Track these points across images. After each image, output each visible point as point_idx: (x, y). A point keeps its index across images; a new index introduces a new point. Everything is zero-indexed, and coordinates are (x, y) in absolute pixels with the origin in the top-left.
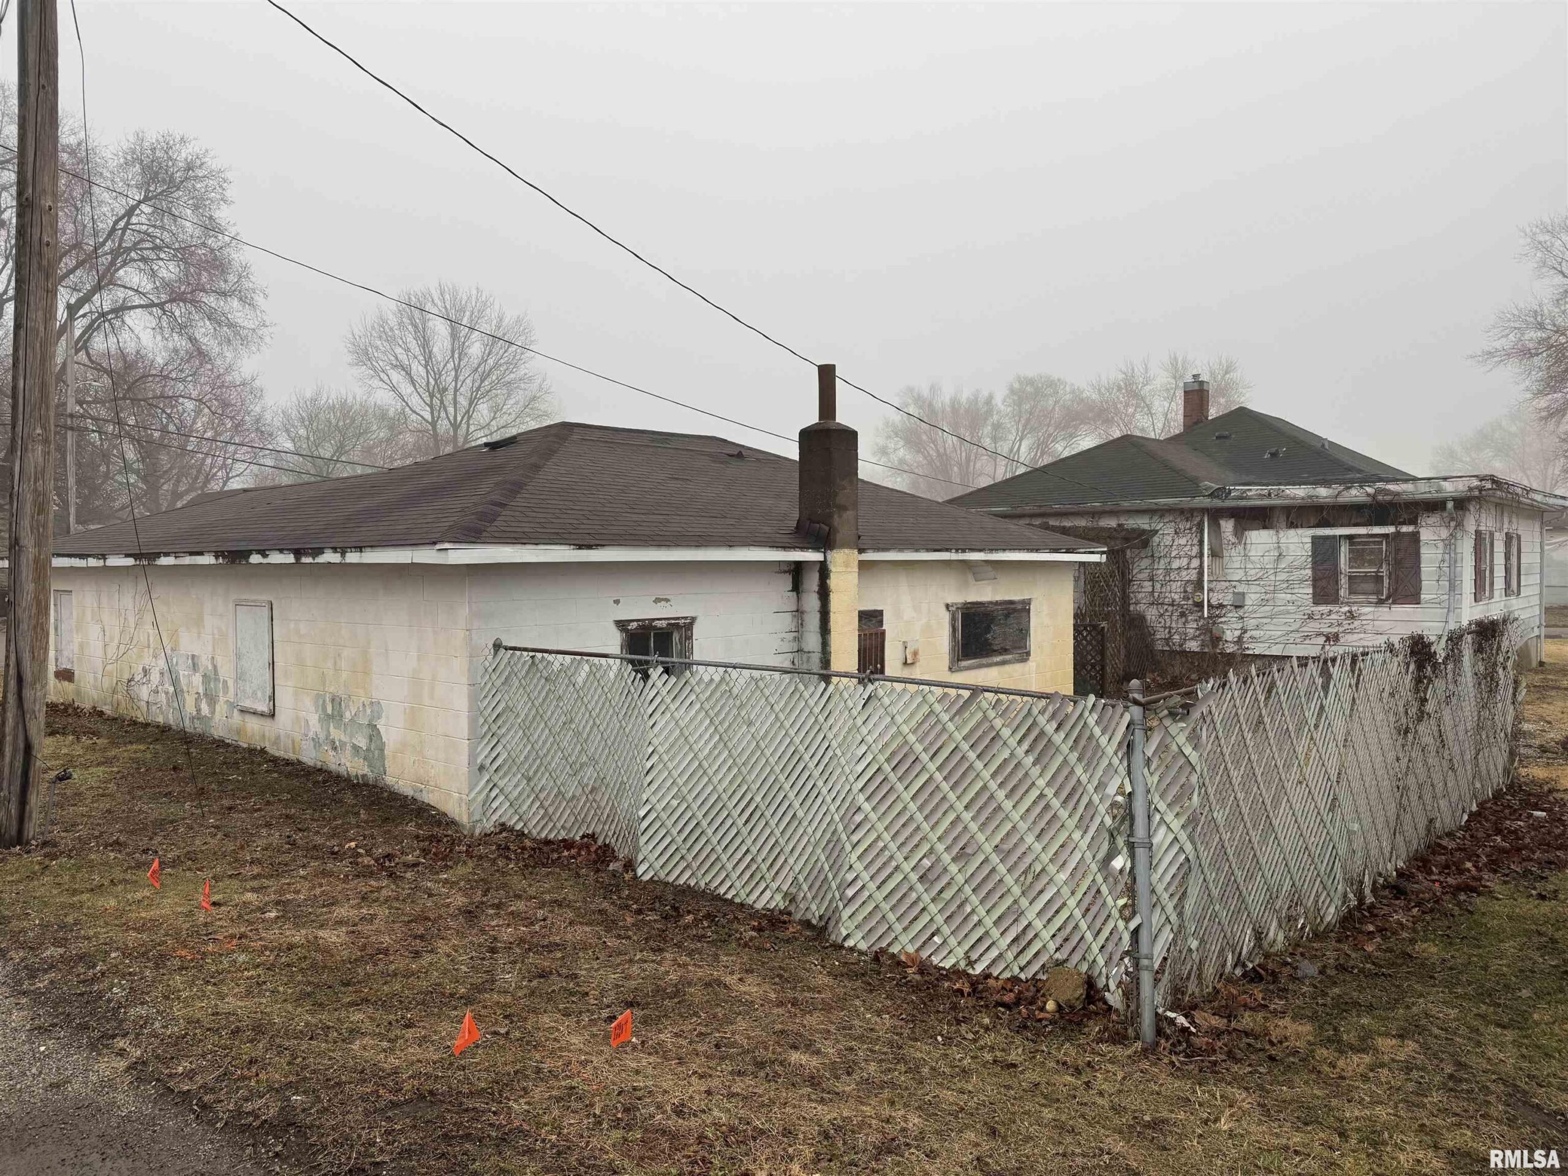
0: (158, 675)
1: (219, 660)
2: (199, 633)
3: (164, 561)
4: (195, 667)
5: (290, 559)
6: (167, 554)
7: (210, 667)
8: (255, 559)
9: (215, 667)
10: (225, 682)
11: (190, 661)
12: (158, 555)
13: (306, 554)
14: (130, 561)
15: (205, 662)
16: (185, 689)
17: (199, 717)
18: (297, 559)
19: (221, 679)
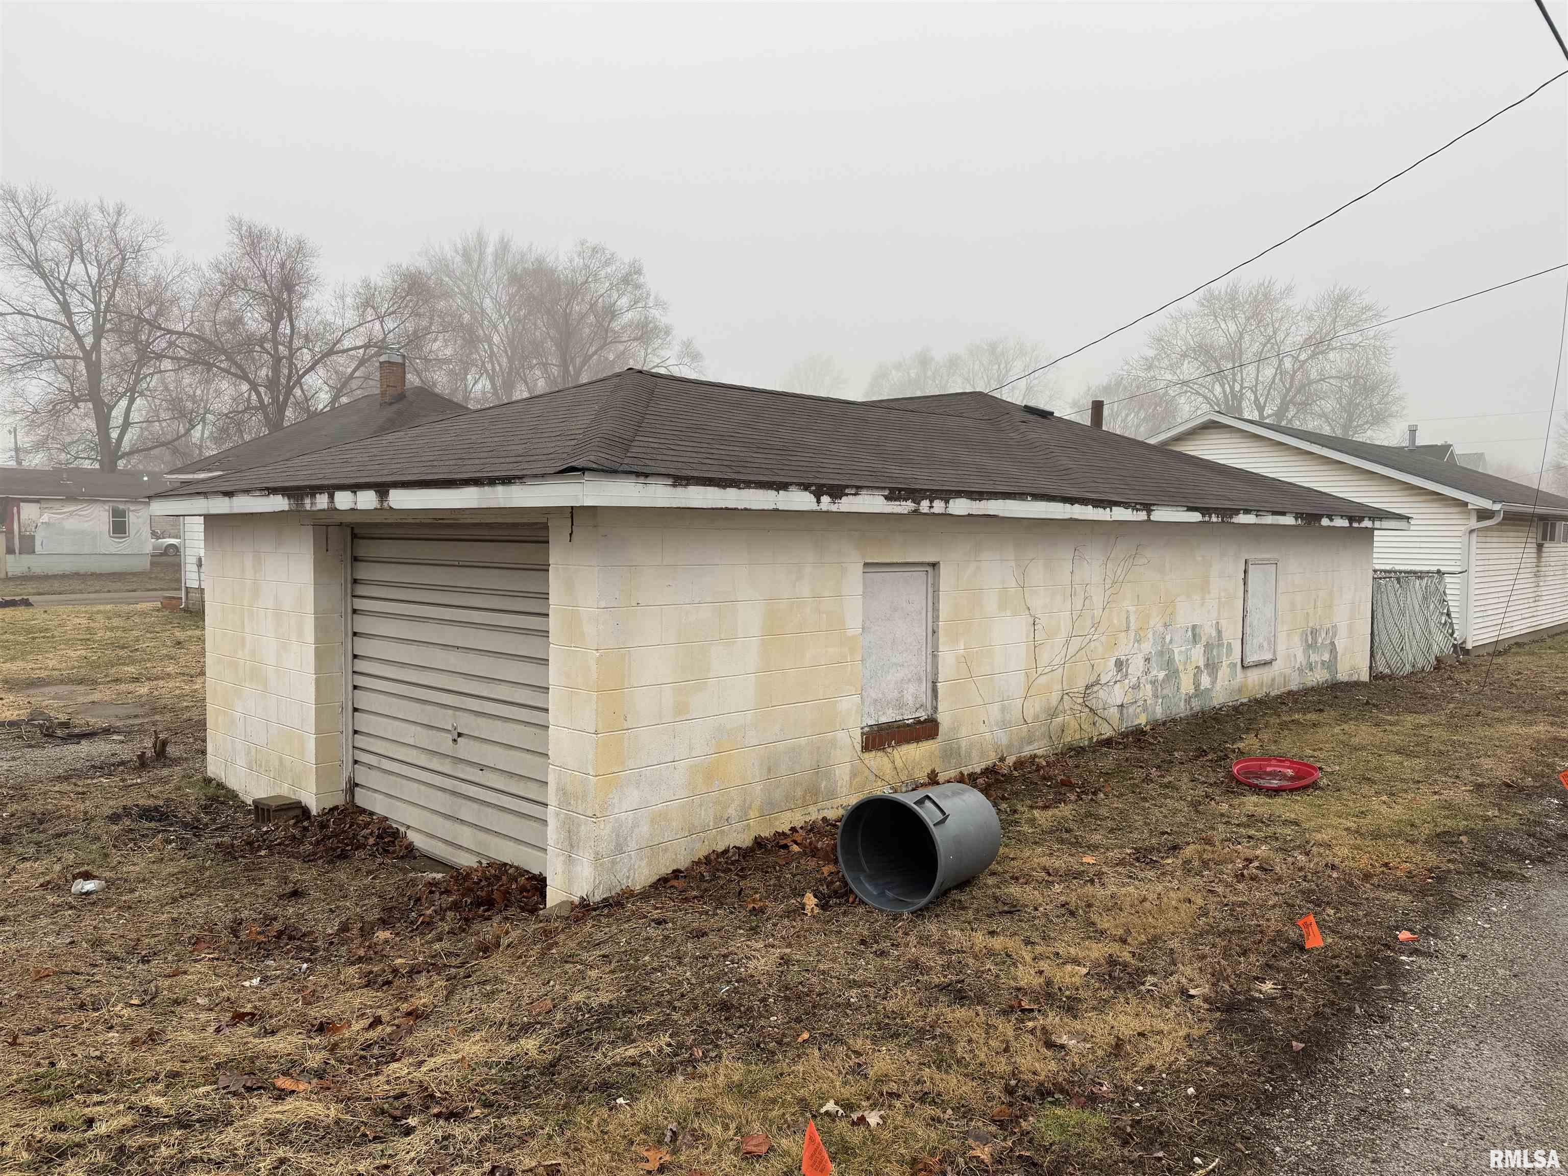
0: (1141, 663)
1: (1223, 623)
2: (1203, 599)
3: (1242, 519)
4: (1195, 638)
5: (1345, 523)
6: (1247, 511)
7: (1214, 634)
8: (1325, 522)
9: (1219, 632)
10: (1229, 644)
11: (1190, 633)
12: (1236, 512)
13: (1356, 521)
14: (1196, 517)
15: (1208, 631)
16: (1181, 668)
17: (1198, 692)
18: (1351, 523)
19: (1225, 642)
